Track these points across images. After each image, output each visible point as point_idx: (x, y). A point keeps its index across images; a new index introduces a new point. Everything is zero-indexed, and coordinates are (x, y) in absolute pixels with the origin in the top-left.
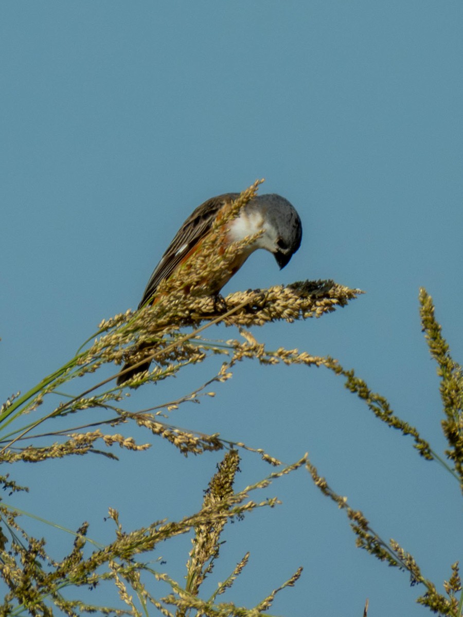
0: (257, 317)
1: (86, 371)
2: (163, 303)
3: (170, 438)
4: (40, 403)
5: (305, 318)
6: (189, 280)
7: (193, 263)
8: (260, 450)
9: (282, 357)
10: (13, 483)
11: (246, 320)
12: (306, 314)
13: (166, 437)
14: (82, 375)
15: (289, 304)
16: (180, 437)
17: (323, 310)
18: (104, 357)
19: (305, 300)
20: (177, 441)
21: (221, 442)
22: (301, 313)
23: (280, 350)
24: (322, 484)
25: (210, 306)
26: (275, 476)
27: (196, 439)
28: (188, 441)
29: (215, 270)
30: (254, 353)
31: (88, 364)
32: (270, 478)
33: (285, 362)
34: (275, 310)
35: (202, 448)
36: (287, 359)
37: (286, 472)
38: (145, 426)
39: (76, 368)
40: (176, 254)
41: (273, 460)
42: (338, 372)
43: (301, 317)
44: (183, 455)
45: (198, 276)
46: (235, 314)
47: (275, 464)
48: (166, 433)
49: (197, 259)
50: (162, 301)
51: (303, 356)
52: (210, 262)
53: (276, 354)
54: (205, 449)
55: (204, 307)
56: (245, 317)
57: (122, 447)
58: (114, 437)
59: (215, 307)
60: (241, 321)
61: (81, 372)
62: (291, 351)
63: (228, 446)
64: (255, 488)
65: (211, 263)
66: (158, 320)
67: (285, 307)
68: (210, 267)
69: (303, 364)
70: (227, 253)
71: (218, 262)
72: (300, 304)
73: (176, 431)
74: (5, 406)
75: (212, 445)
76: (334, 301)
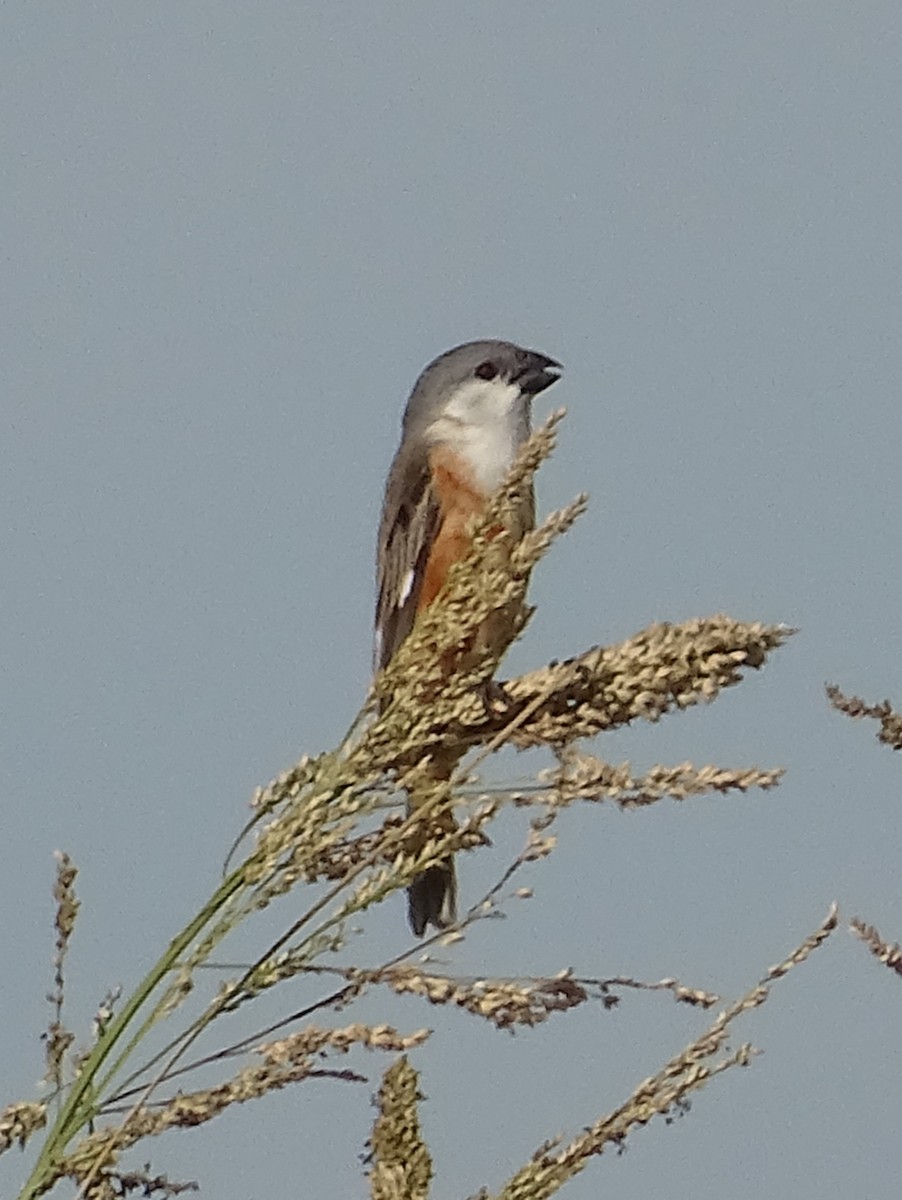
0: (579, 719)
1: (272, 893)
2: (402, 704)
3: (469, 1005)
4: (187, 987)
5: (680, 705)
6: (448, 641)
7: (438, 620)
8: (666, 981)
9: (663, 785)
10: (161, 1180)
11: (558, 729)
12: (682, 697)
13: (461, 1003)
14: (263, 904)
15: (643, 680)
16: (490, 996)
17: (715, 684)
18: (304, 852)
19: (674, 668)
20: (485, 1006)
21: (579, 985)
22: (670, 696)
23: (655, 772)
24: (895, 959)
25: (477, 710)
26: (778, 973)
27: (525, 991)
28: (509, 1001)
29: (498, 604)
30: (601, 789)
31: (273, 875)
32: (767, 980)
33: (672, 795)
34: (616, 699)
35: (542, 1009)
36: (674, 786)
37: (800, 957)
38: (411, 991)
39: (246, 891)
40: (401, 604)
41: (700, 995)
42: (855, 713)
43: (673, 706)
44: (504, 1031)
45: (466, 626)
46: (530, 720)
47: (706, 1004)
48: (458, 996)
49: (445, 609)
50: (401, 700)
51: (706, 774)
52: (484, 590)
53: (650, 781)
54: (549, 1009)
55: (465, 714)
56: (555, 725)
57: (371, 1050)
58: (347, 1032)
59: (488, 711)
60: (547, 734)
61: (260, 897)
62: (678, 769)
63: (597, 989)
64: (740, 1009)
65: (487, 591)
66: (399, 745)
67: (636, 688)
68: (487, 601)
69: (710, 790)
70: (516, 561)
71: (501, 588)
72: (666, 677)
73: (480, 985)
74: (98, 1020)
75: (562, 997)
76: (739, 656)
